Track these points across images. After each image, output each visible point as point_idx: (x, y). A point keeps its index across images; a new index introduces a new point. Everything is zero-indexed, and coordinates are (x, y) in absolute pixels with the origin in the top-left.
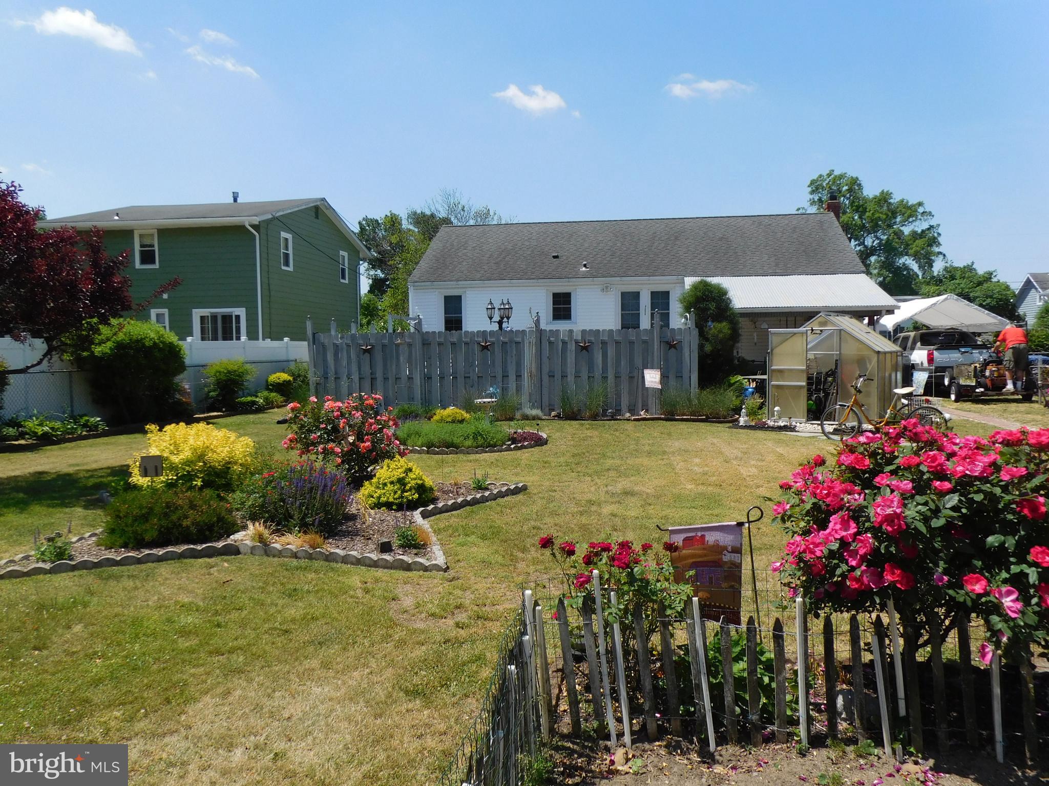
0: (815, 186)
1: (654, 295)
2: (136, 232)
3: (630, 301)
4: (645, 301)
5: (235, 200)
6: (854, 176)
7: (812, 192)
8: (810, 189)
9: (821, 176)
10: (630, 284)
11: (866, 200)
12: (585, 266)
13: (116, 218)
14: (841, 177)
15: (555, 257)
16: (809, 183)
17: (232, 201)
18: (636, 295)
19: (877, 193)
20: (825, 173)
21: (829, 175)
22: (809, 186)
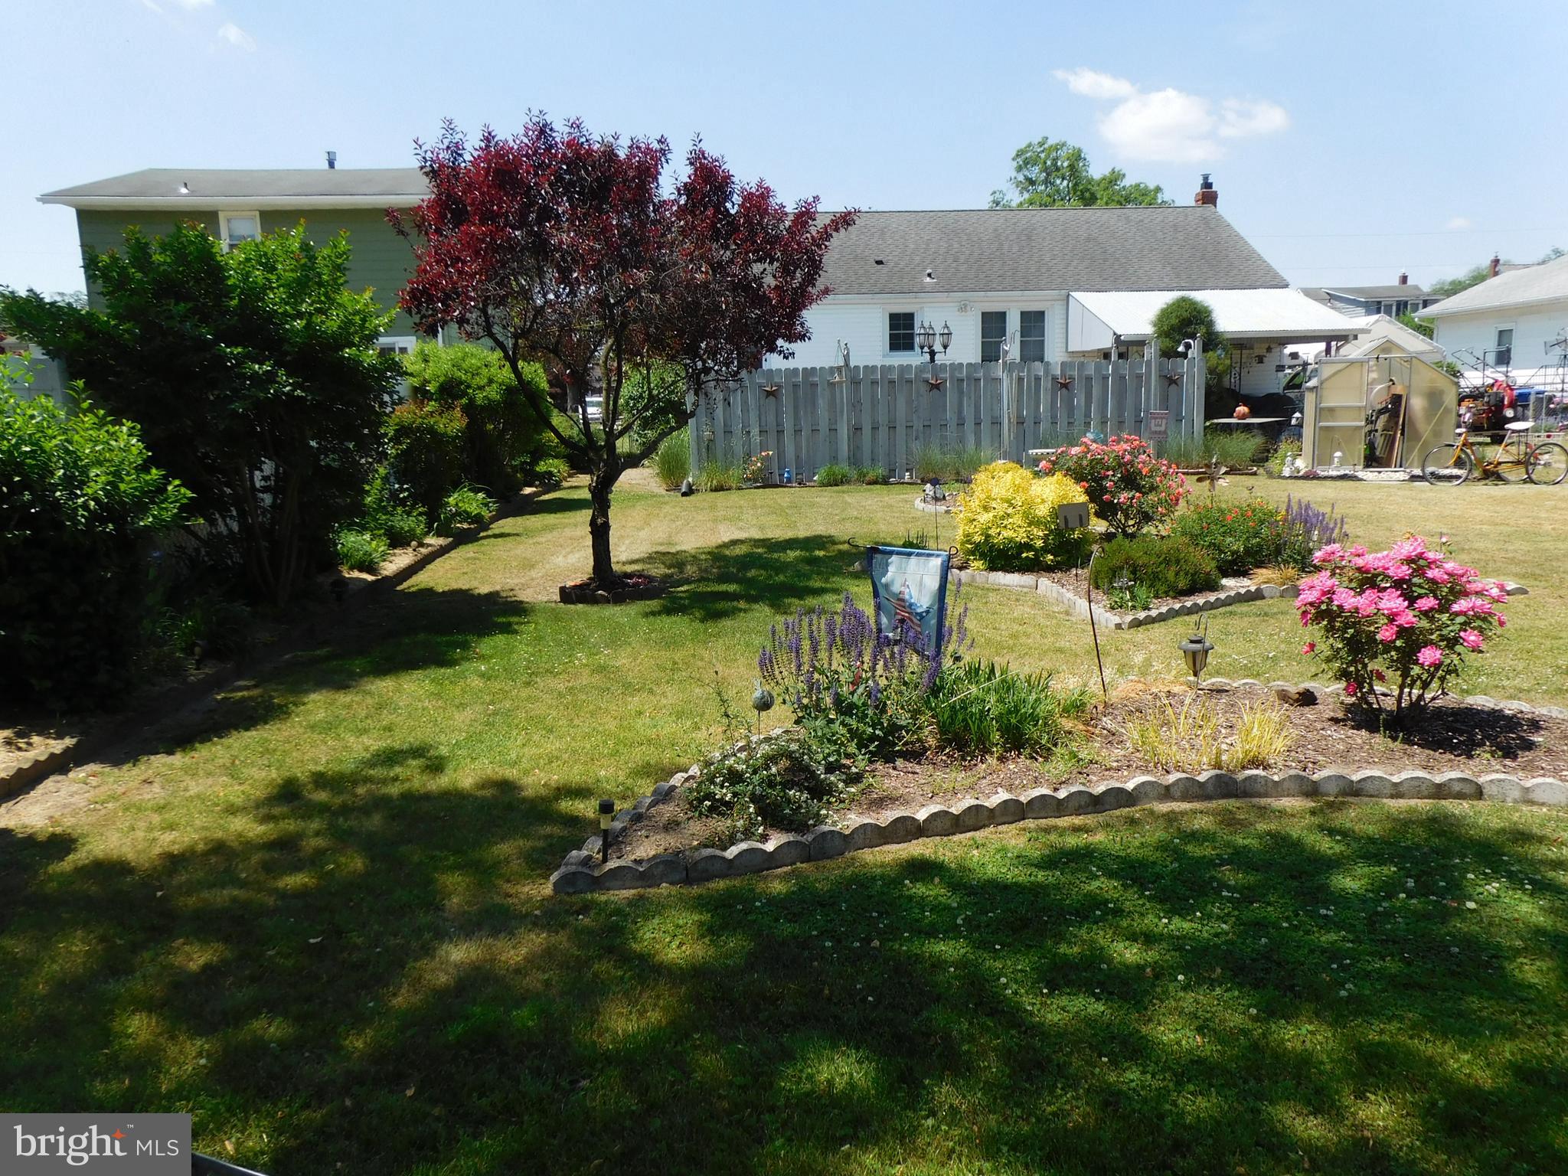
0: (1025, 159)
1: (1025, 316)
2: (222, 217)
3: (993, 324)
4: (1013, 324)
5: (331, 164)
6: (1077, 146)
7: (1019, 169)
8: (1015, 164)
9: (1029, 145)
10: (994, 303)
11: (1090, 181)
12: (929, 275)
13: (184, 191)
14: (1057, 148)
15: (879, 262)
16: (1014, 154)
17: (326, 165)
18: (1002, 316)
19: (1107, 172)
20: (1035, 141)
21: (1041, 144)
22: (1013, 159)
